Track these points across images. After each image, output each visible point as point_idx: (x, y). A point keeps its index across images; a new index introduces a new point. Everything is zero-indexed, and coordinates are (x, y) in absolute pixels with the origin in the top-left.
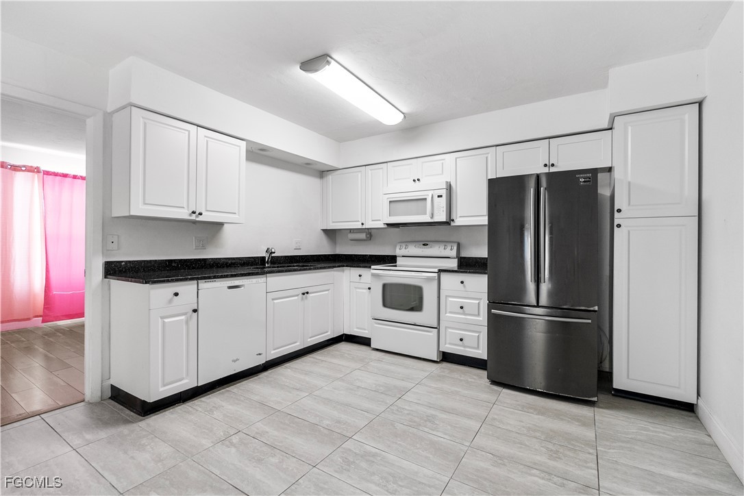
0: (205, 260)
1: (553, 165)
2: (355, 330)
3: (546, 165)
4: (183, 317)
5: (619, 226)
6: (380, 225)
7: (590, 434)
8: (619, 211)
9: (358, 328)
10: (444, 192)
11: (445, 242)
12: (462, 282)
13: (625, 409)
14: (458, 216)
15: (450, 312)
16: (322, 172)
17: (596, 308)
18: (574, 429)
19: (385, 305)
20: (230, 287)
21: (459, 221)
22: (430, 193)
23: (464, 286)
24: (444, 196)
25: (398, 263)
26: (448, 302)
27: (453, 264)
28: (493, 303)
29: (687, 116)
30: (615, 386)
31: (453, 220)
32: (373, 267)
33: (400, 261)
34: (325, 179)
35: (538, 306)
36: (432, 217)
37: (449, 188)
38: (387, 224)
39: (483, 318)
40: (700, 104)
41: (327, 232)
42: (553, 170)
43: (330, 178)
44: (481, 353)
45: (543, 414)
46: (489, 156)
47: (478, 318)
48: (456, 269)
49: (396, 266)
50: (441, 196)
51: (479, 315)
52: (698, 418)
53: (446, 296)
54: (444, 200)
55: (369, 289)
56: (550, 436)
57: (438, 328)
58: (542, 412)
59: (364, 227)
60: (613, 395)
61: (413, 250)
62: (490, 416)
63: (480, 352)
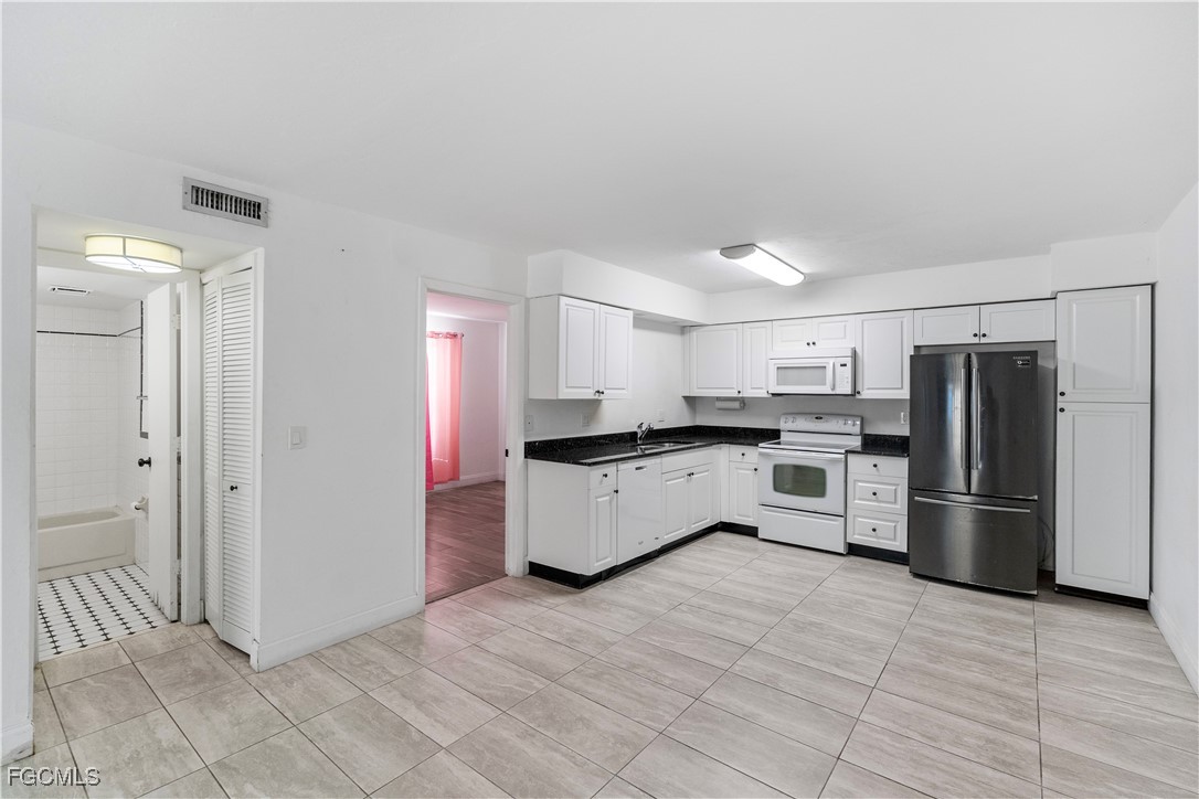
0: (590, 438)
1: (984, 335)
2: (737, 517)
3: (975, 335)
4: (608, 498)
5: (1062, 410)
6: (762, 394)
7: (1029, 621)
8: (1062, 394)
9: (739, 515)
10: (849, 361)
11: (845, 416)
12: (875, 466)
13: (1069, 604)
14: (866, 387)
15: (860, 499)
16: (684, 328)
17: (1036, 497)
18: (1012, 616)
19: (776, 489)
20: (637, 469)
21: (866, 394)
22: (831, 361)
23: (878, 470)
24: (849, 365)
25: (782, 439)
26: (857, 489)
27: (856, 443)
28: (913, 489)
29: (1138, 298)
30: (1057, 582)
31: (859, 393)
32: (760, 445)
33: (784, 437)
34: (687, 336)
35: (969, 494)
36: (833, 389)
37: (854, 354)
38: (773, 394)
39: (902, 505)
40: (1153, 286)
41: (689, 400)
42: (983, 340)
43: (694, 334)
44: (900, 545)
45: (977, 604)
46: (905, 320)
47: (893, 506)
48: (860, 450)
49: (779, 443)
50: (845, 365)
51: (895, 502)
52: (1150, 614)
53: (855, 481)
54: (849, 369)
55: (756, 470)
56: (986, 620)
57: (845, 516)
58: (974, 602)
59: (740, 395)
60: (1056, 592)
61: (802, 424)
62: (921, 603)
63: (897, 543)
